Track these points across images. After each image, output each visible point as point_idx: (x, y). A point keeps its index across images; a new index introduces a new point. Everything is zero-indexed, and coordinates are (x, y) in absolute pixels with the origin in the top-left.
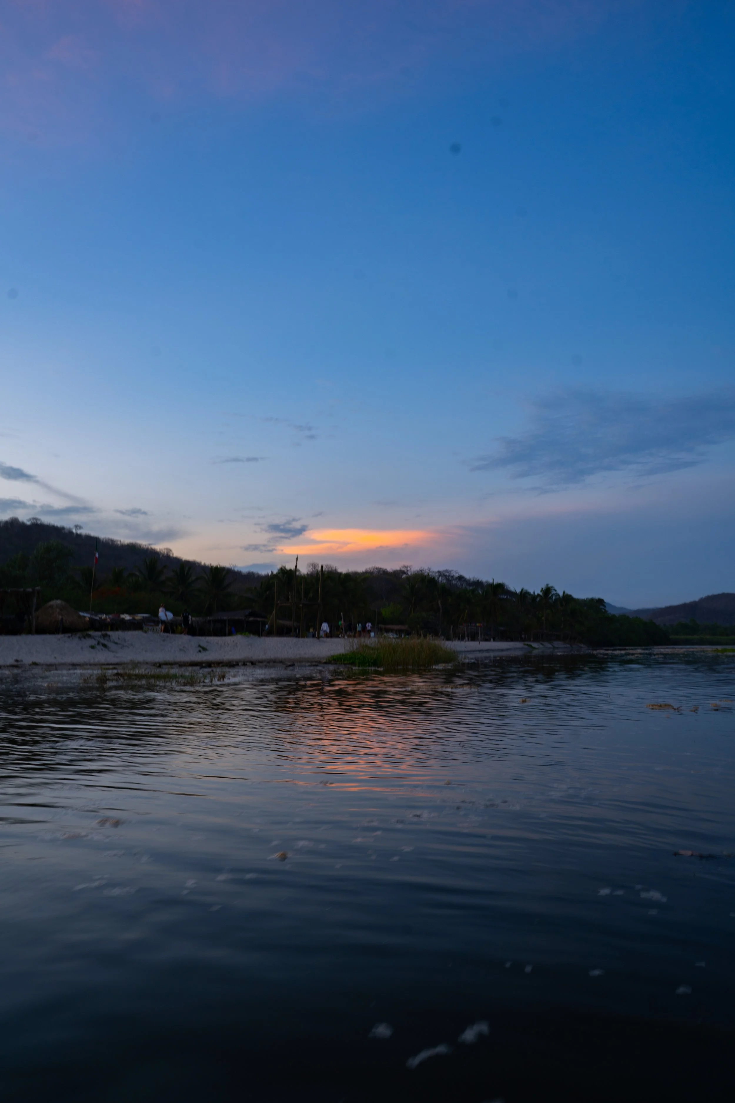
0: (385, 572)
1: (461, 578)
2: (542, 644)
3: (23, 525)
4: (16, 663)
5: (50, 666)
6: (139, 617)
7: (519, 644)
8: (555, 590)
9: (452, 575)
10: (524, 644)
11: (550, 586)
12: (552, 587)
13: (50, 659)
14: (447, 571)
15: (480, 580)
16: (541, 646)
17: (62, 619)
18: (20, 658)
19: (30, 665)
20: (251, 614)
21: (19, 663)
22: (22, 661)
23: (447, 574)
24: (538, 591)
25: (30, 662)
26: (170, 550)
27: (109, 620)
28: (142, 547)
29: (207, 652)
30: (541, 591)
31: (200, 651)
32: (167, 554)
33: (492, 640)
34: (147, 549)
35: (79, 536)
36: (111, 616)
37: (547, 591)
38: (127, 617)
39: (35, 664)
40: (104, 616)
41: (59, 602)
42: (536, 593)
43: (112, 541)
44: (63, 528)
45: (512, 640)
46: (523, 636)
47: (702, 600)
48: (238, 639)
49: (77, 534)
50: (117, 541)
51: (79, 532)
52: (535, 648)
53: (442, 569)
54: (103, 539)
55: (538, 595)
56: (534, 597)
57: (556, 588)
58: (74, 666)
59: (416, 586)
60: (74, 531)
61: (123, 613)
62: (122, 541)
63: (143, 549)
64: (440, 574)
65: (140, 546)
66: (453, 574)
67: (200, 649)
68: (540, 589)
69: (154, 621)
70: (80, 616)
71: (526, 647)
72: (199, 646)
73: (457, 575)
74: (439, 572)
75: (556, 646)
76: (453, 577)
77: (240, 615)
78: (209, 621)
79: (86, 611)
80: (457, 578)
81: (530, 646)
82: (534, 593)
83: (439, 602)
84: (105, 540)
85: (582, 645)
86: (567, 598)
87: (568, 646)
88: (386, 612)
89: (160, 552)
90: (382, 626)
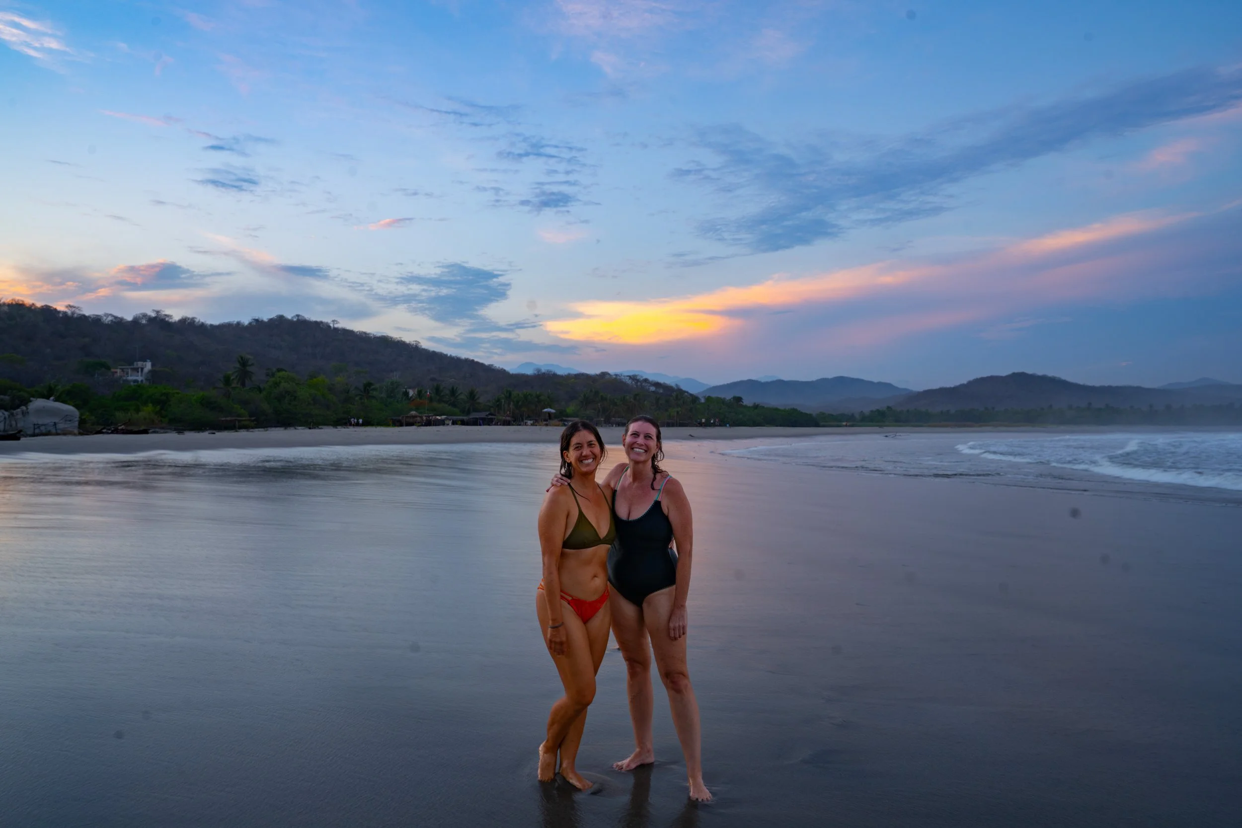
1: (646, 380)
3: (290, 322)
14: (633, 375)
26: (419, 342)
32: (416, 346)
34: (398, 341)
35: (336, 329)
43: (365, 333)
44: (321, 322)
50: (368, 334)
51: (336, 326)
53: (631, 374)
54: (358, 332)
60: (332, 325)
64: (630, 377)
65: (391, 338)
66: (638, 378)
73: (642, 379)
74: (628, 376)
89: (410, 344)
90: (564, 418)
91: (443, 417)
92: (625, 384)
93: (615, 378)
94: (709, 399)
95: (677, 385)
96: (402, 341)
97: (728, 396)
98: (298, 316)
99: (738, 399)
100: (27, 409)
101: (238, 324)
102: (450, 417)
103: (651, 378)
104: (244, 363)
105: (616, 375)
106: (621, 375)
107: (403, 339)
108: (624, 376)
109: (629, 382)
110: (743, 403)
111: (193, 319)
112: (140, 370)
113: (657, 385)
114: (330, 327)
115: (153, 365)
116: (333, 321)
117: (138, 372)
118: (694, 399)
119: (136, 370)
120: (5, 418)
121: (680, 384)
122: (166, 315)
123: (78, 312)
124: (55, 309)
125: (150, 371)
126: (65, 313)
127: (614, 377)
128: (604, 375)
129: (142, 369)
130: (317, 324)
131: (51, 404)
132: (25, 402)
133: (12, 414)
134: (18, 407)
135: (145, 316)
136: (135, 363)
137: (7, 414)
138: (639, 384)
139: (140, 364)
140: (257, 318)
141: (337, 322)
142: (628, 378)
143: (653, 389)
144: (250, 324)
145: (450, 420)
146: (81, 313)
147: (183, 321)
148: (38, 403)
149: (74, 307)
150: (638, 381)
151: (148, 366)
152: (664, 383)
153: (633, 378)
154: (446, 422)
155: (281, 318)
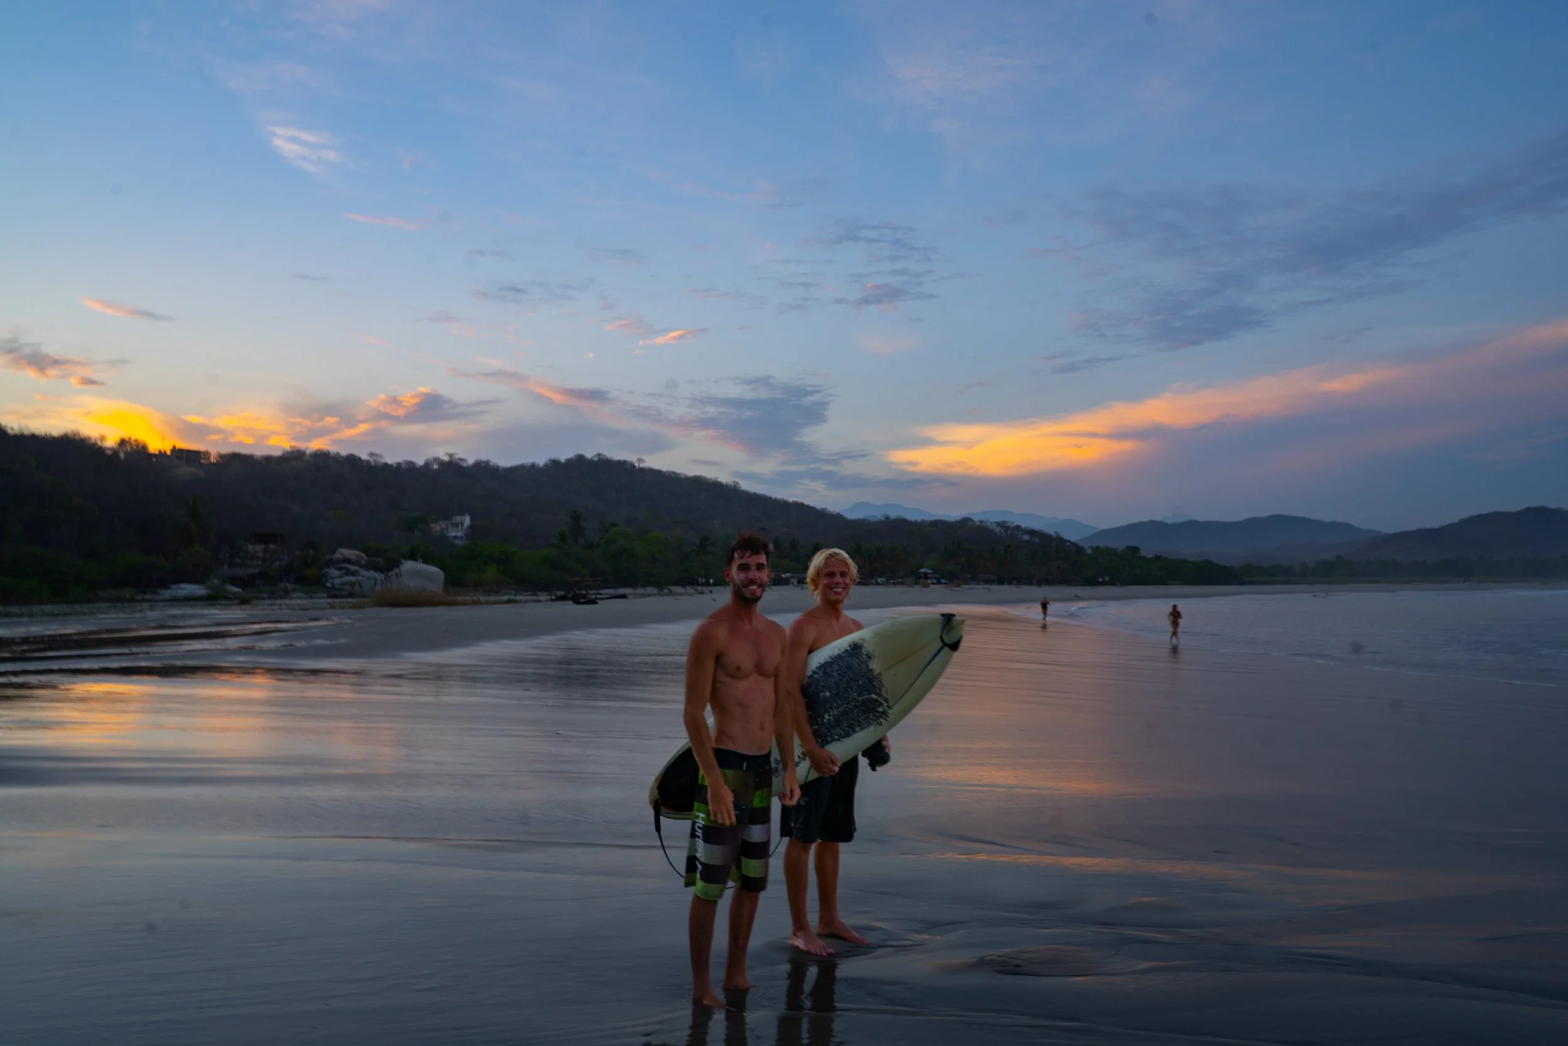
1: (1018, 527)
3: (590, 462)
14: (1002, 522)
26: (738, 483)
32: (734, 487)
34: (714, 482)
35: (642, 470)
43: (674, 473)
44: (625, 462)
49: (639, 468)
50: (679, 474)
51: (642, 465)
53: (999, 520)
54: (666, 472)
60: (637, 465)
64: (998, 524)
65: (705, 478)
66: (1008, 524)
73: (1012, 525)
74: (996, 522)
89: (727, 485)
91: (788, 575)
92: (992, 532)
93: (980, 526)
94: (1097, 550)
95: (1056, 533)
96: (718, 482)
97: (1120, 545)
98: (599, 455)
99: (1135, 550)
100: (400, 571)
101: (533, 465)
102: (795, 575)
103: (1023, 525)
104: (576, 517)
105: (981, 522)
106: (987, 522)
107: (719, 480)
108: (991, 523)
109: (997, 529)
110: (1140, 553)
111: (487, 462)
112: (460, 525)
113: (1032, 532)
114: (634, 467)
115: (472, 520)
116: (639, 460)
117: (458, 527)
118: (1078, 549)
119: (456, 525)
120: (382, 580)
122: (460, 459)
123: (379, 459)
124: (360, 458)
125: (471, 527)
126: (368, 462)
127: (979, 523)
128: (965, 521)
129: (462, 524)
130: (622, 464)
131: (420, 566)
132: (396, 564)
133: (388, 576)
134: (392, 569)
135: (436, 460)
136: (454, 518)
137: (382, 576)
138: (1009, 532)
139: (458, 519)
140: (553, 458)
141: (643, 461)
142: (996, 525)
143: (1026, 537)
144: (546, 465)
145: (795, 578)
146: (383, 461)
147: (478, 465)
148: (408, 565)
149: (376, 455)
150: (1008, 528)
151: (467, 520)
152: (1041, 531)
153: (1002, 525)
154: (791, 580)
155: (580, 458)
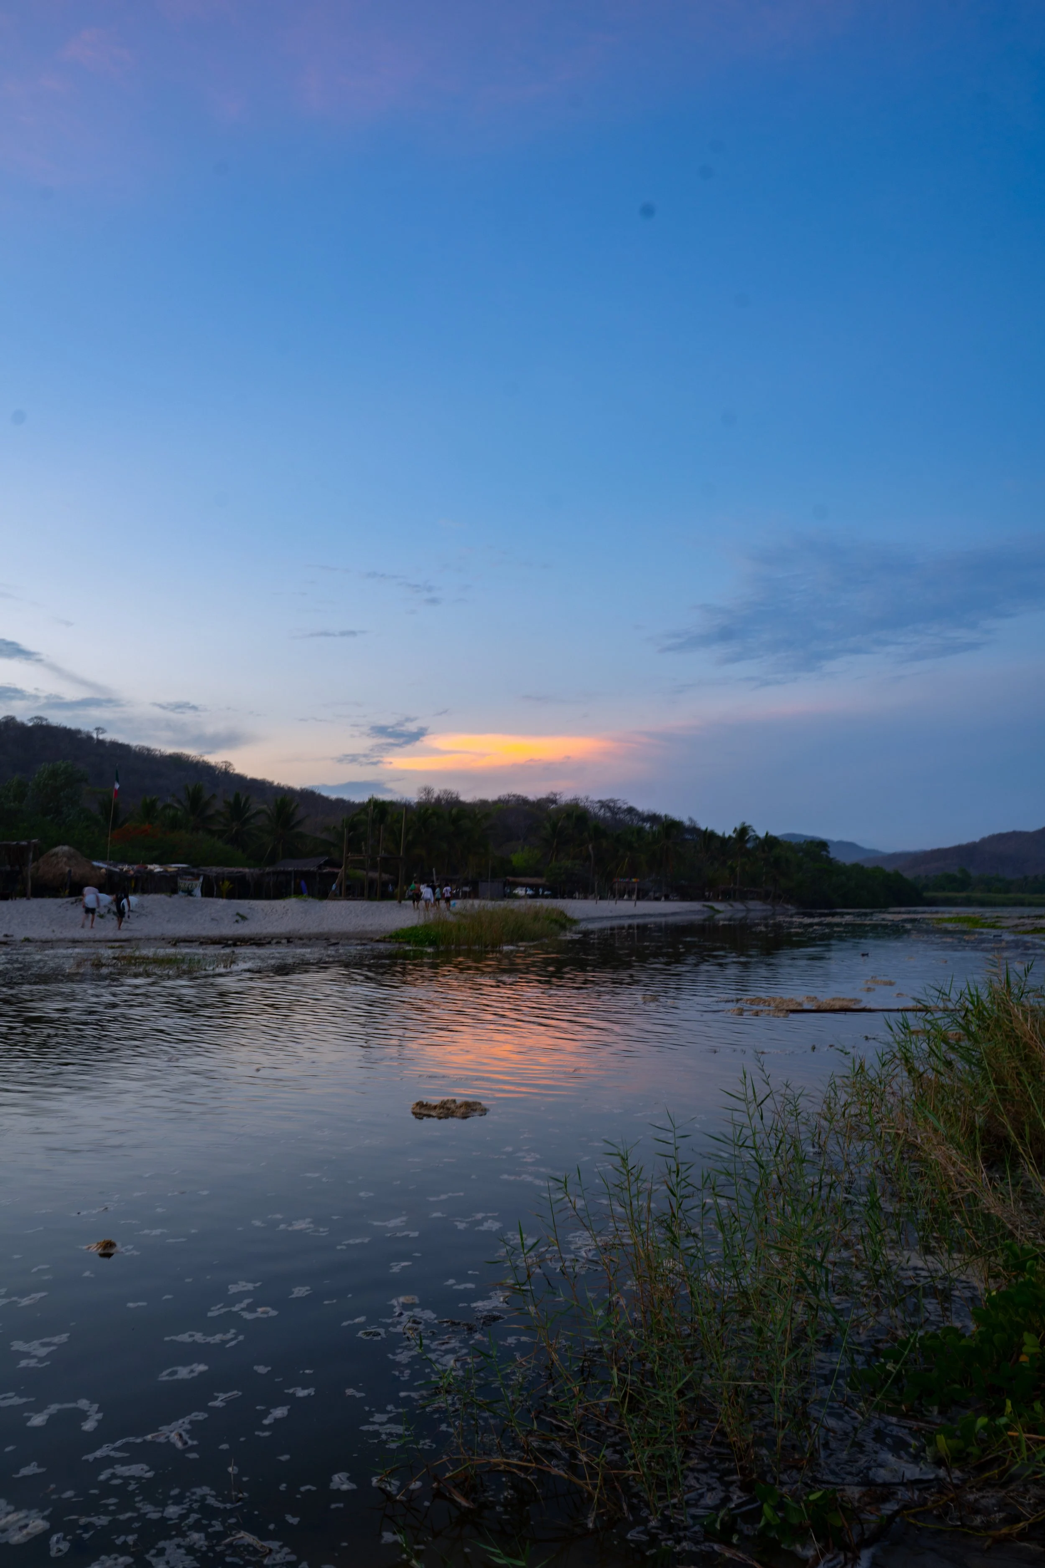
0: (523, 802)
1: (631, 810)
2: (732, 906)
3: (22, 727)
4: (4, 939)
5: (46, 943)
6: (173, 868)
7: (696, 906)
8: (754, 831)
9: (619, 806)
10: (704, 906)
11: (747, 824)
12: (750, 826)
13: (45, 933)
15: (658, 813)
16: (730, 908)
17: (70, 871)
18: (9, 933)
19: (23, 941)
20: (328, 863)
21: (9, 939)
22: (12, 936)
23: (612, 804)
24: (729, 832)
25: (22, 938)
26: (230, 764)
27: (132, 873)
28: (190, 759)
29: (246, 922)
30: (734, 832)
31: (237, 921)
33: (663, 899)
34: (198, 763)
35: (101, 742)
36: (135, 867)
37: (743, 832)
38: (157, 868)
39: (27, 940)
40: (126, 868)
41: (66, 848)
42: (727, 835)
43: (148, 750)
44: (78, 732)
45: (692, 899)
46: (707, 894)
47: (984, 841)
48: (291, 904)
49: (98, 740)
50: (156, 750)
51: (101, 737)
52: (718, 912)
53: (604, 798)
54: (136, 747)
55: (730, 837)
56: (724, 841)
57: (754, 828)
58: (75, 942)
59: (560, 824)
60: (95, 736)
61: (151, 863)
62: (162, 750)
63: (192, 761)
64: (603, 804)
65: (188, 757)
66: (620, 804)
67: (238, 918)
68: (733, 830)
69: (192, 874)
70: (93, 867)
71: (706, 909)
72: (238, 914)
73: (625, 807)
74: (600, 801)
75: (751, 907)
76: (619, 808)
77: (310, 865)
78: (268, 874)
79: (103, 860)
80: (625, 811)
81: (712, 908)
82: (724, 834)
83: (590, 847)
84: (138, 749)
85: (789, 907)
86: (770, 842)
87: (769, 907)
88: (518, 859)
89: (216, 767)
90: (511, 879)
95: (690, 819)
96: (203, 761)
107: (206, 761)
113: (654, 818)
114: (90, 738)
116: (98, 729)
121: (695, 818)
130: (71, 733)
155: (10, 721)
